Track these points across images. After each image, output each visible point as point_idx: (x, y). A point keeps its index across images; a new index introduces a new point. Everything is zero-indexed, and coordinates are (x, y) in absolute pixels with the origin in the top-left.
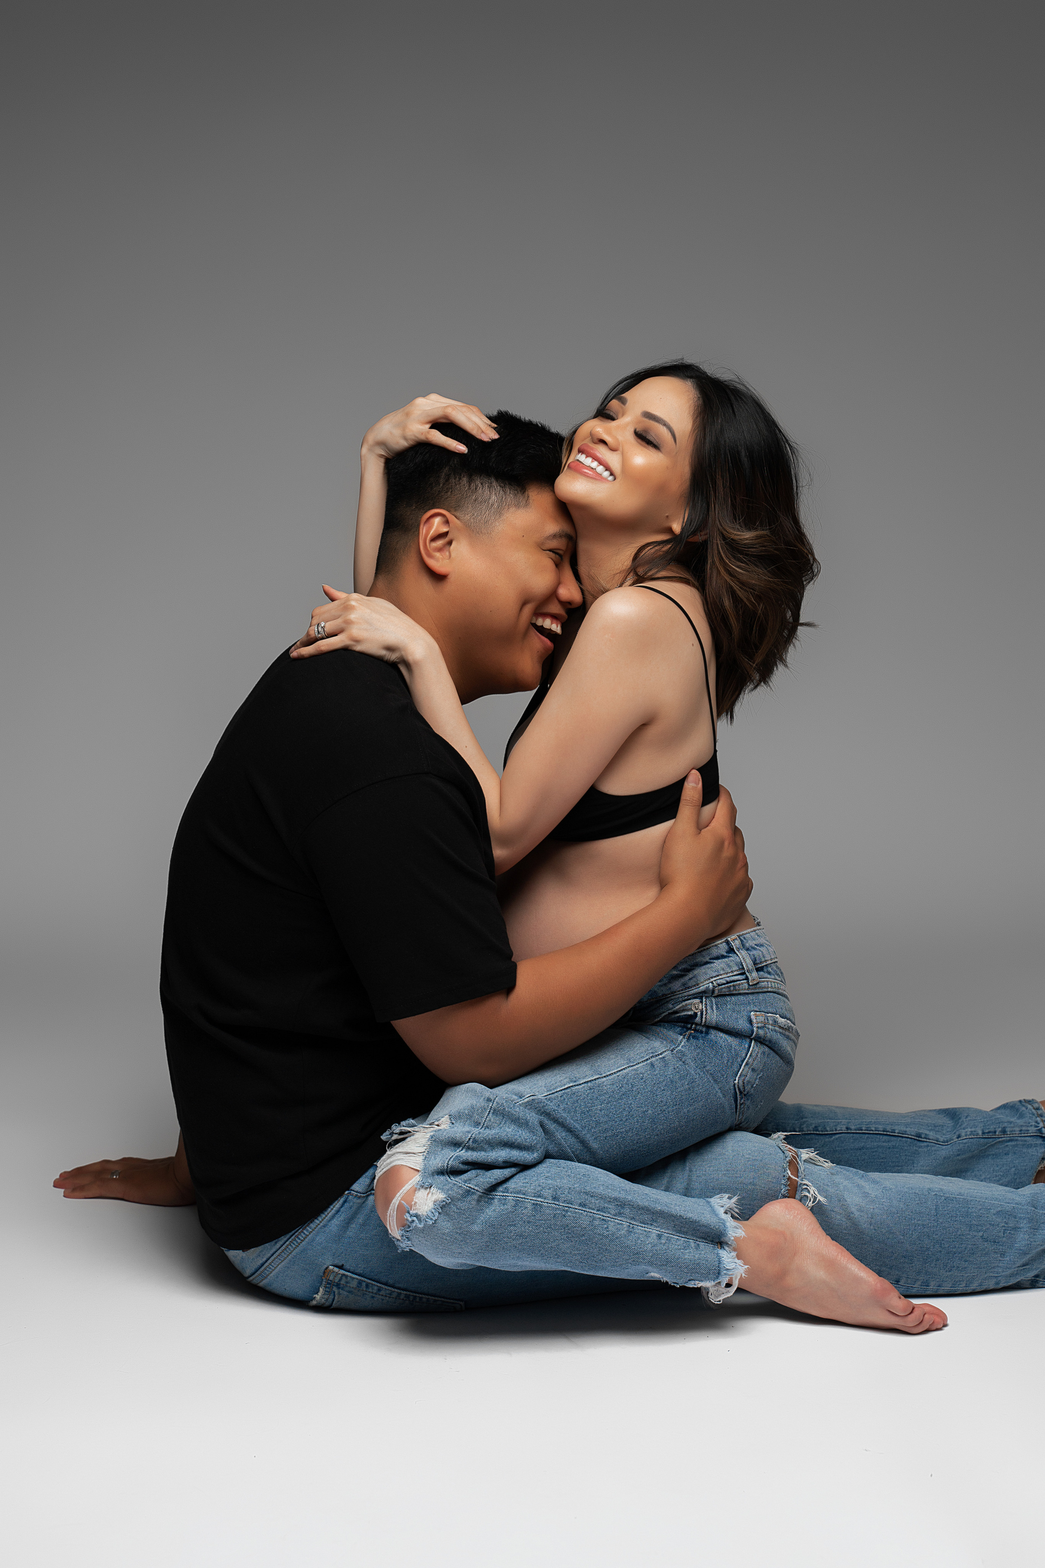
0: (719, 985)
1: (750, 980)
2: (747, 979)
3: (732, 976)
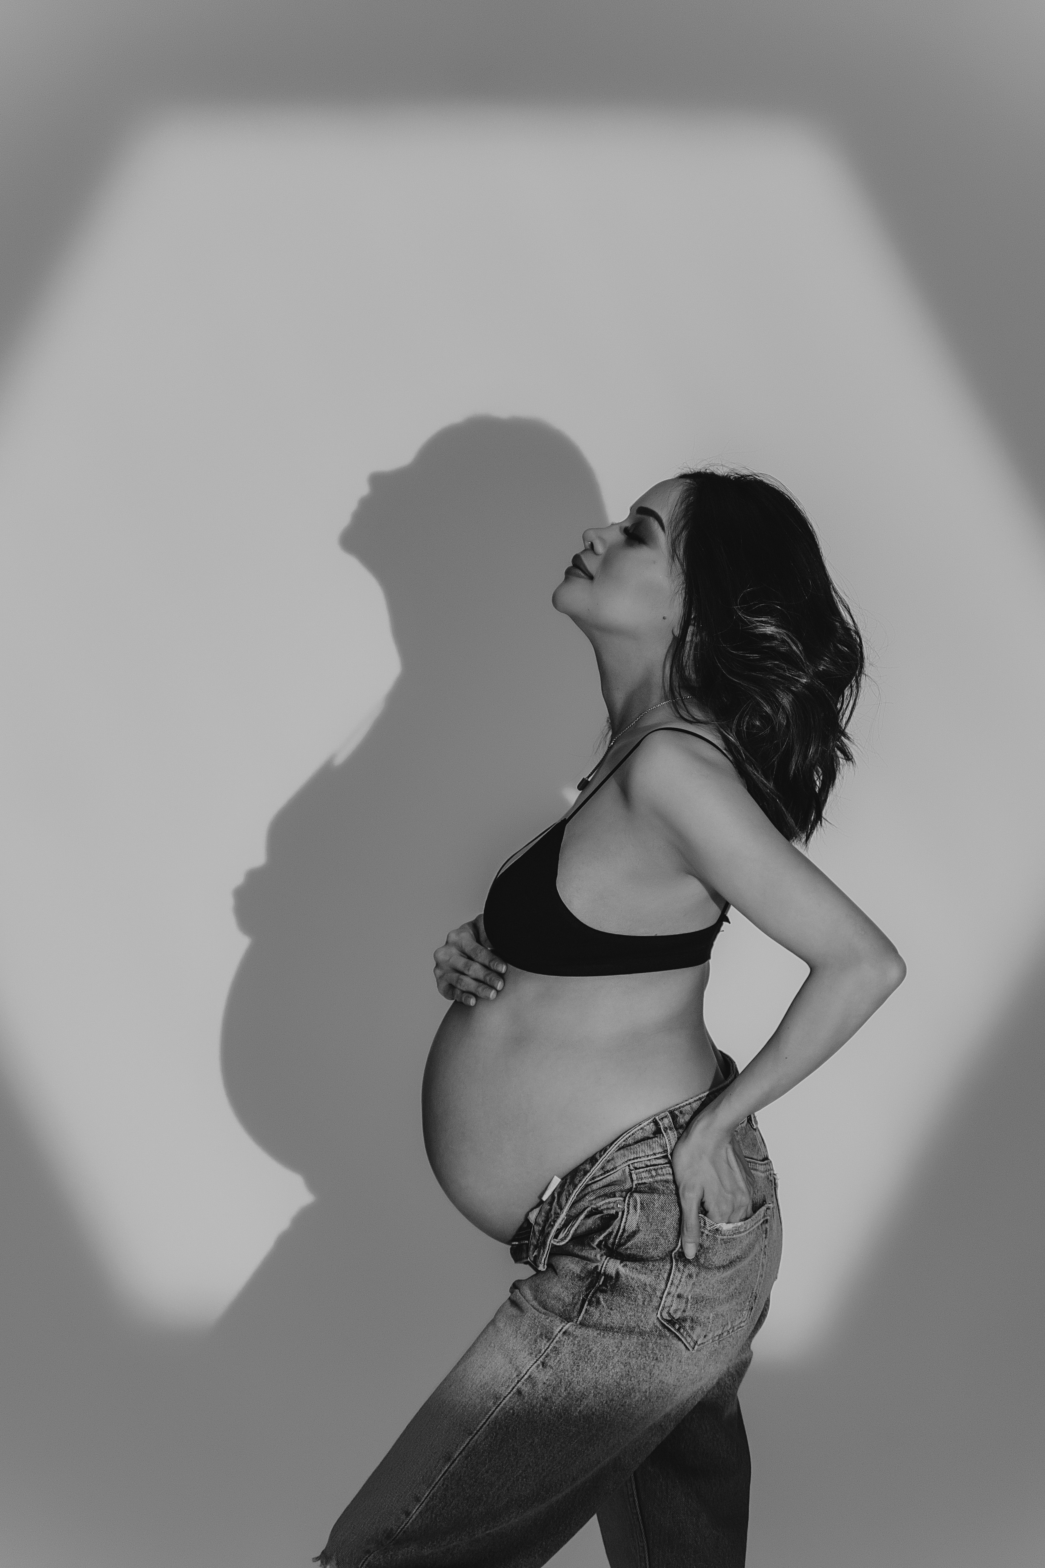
0: (636, 1168)
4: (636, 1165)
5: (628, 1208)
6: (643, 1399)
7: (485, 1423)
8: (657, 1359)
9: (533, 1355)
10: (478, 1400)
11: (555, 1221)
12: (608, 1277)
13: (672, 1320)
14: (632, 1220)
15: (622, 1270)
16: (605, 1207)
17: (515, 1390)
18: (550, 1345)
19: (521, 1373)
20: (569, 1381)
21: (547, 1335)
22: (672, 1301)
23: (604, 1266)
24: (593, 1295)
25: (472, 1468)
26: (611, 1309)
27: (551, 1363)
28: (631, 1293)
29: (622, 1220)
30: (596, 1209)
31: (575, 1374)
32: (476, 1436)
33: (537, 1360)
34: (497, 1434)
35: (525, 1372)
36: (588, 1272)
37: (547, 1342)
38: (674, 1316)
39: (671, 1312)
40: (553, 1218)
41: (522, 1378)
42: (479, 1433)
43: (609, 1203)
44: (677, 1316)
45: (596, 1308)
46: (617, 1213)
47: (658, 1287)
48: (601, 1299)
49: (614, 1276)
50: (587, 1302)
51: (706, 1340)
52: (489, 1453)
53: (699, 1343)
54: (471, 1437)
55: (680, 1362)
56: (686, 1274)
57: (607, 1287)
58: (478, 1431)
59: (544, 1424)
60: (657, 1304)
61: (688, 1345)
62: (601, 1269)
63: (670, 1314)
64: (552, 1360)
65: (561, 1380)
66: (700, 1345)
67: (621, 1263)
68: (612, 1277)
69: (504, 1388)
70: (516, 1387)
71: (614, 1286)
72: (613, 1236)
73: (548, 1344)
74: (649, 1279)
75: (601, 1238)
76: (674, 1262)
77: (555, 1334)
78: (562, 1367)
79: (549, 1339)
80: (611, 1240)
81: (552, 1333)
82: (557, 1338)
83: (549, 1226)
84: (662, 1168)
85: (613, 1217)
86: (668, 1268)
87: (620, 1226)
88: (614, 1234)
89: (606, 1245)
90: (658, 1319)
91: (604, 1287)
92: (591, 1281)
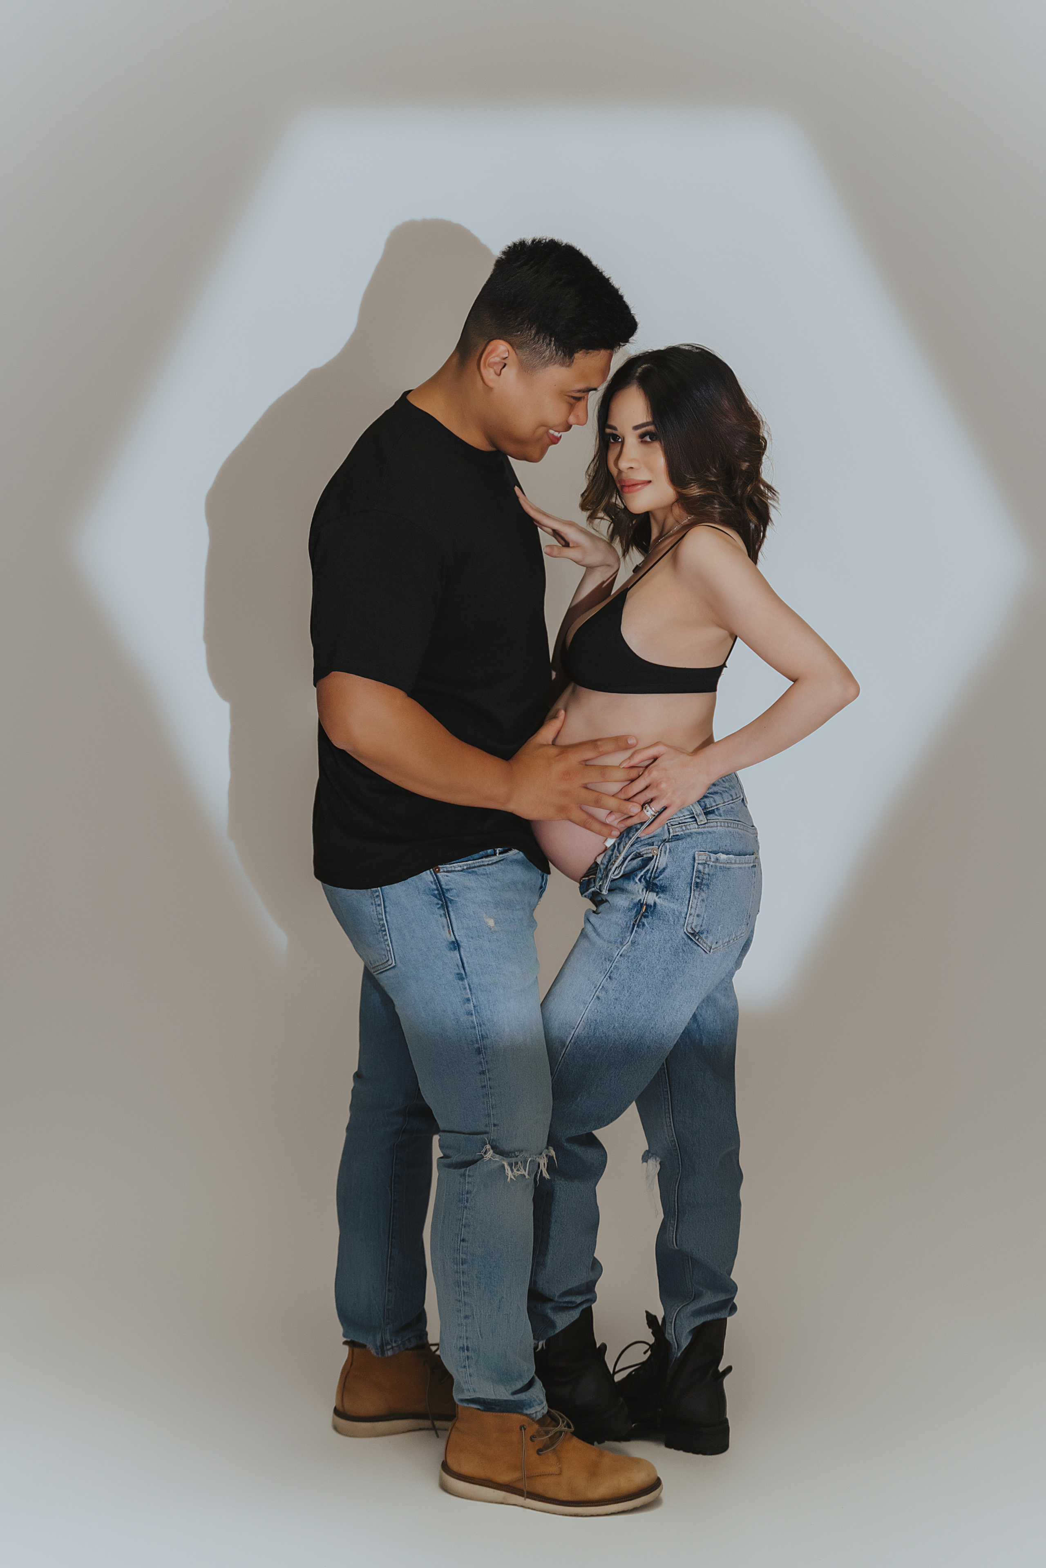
0: (672, 825)
1: (698, 821)
2: (696, 820)
3: (685, 819)
4: (672, 823)
5: (661, 853)
6: (681, 987)
7: (581, 1021)
8: (686, 962)
9: (602, 973)
11: (615, 862)
12: (648, 906)
13: (694, 933)
14: (662, 861)
15: (658, 901)
16: (645, 852)
17: (595, 997)
19: (597, 986)
20: (629, 986)
21: (610, 959)
22: (693, 919)
24: (640, 920)
25: (580, 1049)
26: (653, 929)
27: (614, 976)
28: (665, 917)
29: (656, 861)
30: (639, 854)
33: (605, 976)
34: (590, 1026)
35: (599, 985)
36: (634, 904)
37: (610, 963)
38: (696, 930)
39: (693, 927)
40: (614, 860)
41: (598, 989)
42: (579, 1027)
43: (649, 849)
45: (642, 929)
46: (653, 856)
47: (682, 910)
48: (646, 923)
49: (652, 905)
50: (636, 926)
51: (717, 945)
53: (713, 947)
54: (574, 1030)
55: (702, 961)
56: (699, 900)
57: (648, 913)
58: (578, 1026)
59: (619, 1014)
60: (683, 923)
61: (705, 950)
64: (615, 974)
65: (624, 986)
66: (713, 949)
67: (657, 895)
68: (651, 906)
69: (588, 997)
70: (595, 995)
71: (652, 912)
72: (650, 872)
73: (611, 964)
74: (676, 906)
75: (642, 873)
76: (692, 891)
77: (615, 957)
78: (622, 977)
79: (611, 961)
80: (649, 875)
81: (613, 957)
82: (616, 959)
83: (611, 865)
84: (689, 825)
85: (651, 859)
86: (688, 897)
87: (655, 865)
88: (651, 870)
89: (645, 879)
90: (685, 933)
91: (646, 914)
92: (637, 910)
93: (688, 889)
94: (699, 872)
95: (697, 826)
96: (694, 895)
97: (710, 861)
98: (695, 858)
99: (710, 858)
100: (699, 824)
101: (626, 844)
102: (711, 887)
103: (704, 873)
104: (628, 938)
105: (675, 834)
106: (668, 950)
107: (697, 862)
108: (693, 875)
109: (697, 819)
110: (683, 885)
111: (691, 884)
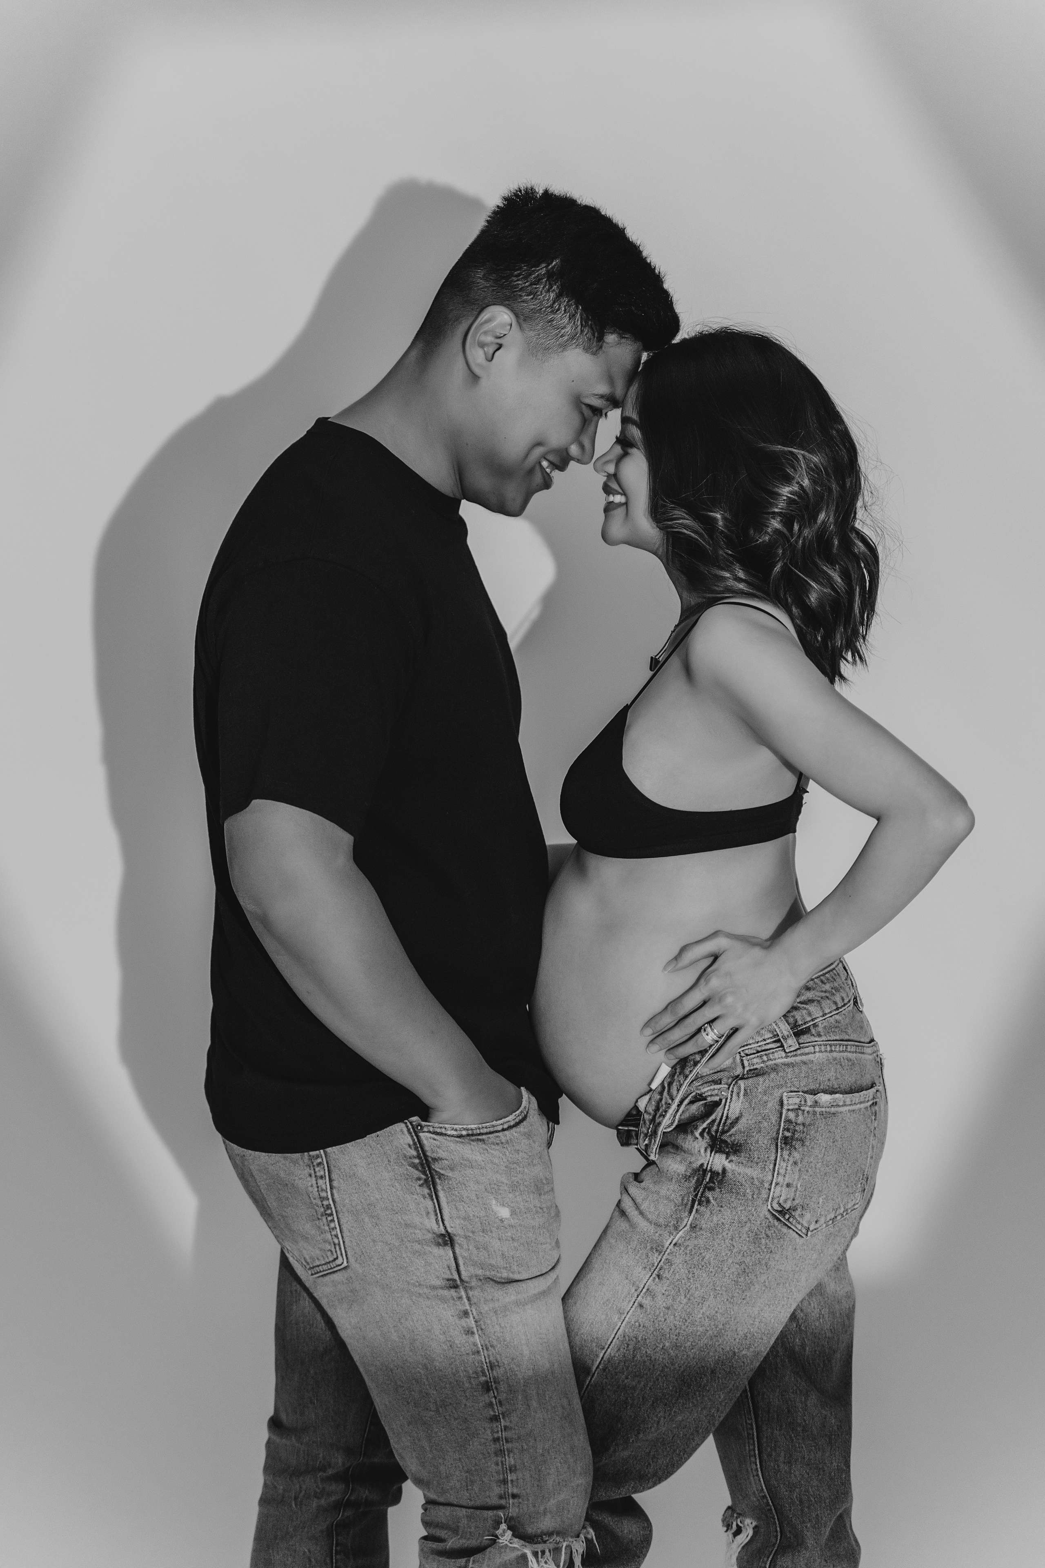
3: (766, 1044)
4: (747, 1052)
5: (732, 1095)
6: (764, 1288)
7: (614, 1338)
8: (771, 1252)
9: (647, 1269)
10: (603, 1317)
11: (666, 1112)
12: (714, 1174)
13: (782, 1211)
14: (734, 1107)
15: (728, 1166)
16: (709, 1093)
17: (635, 1304)
18: (662, 1257)
19: (639, 1288)
20: (687, 1289)
21: (658, 1248)
22: (781, 1191)
23: (710, 1163)
24: (702, 1194)
26: (722, 1207)
27: (666, 1274)
28: (739, 1189)
29: (725, 1108)
30: (701, 1096)
31: (691, 1281)
32: (609, 1350)
33: (652, 1274)
34: (628, 1345)
35: (642, 1287)
36: (694, 1170)
37: (659, 1255)
38: (785, 1206)
39: (781, 1202)
40: (664, 1108)
41: (641, 1292)
42: (611, 1347)
43: (714, 1090)
44: (787, 1206)
45: (706, 1207)
46: (721, 1100)
47: (765, 1178)
48: (711, 1198)
49: (720, 1171)
50: (697, 1203)
51: (818, 1225)
52: (625, 1362)
53: (811, 1229)
54: (603, 1351)
55: (795, 1249)
56: (791, 1162)
57: (714, 1183)
58: (610, 1345)
59: (671, 1329)
60: (766, 1196)
61: (800, 1233)
62: (707, 1166)
63: (780, 1204)
64: (667, 1272)
65: (679, 1289)
66: (812, 1231)
67: (727, 1158)
68: (718, 1174)
70: (637, 1302)
71: (721, 1182)
72: (716, 1124)
73: (660, 1257)
74: (756, 1172)
75: (705, 1125)
76: (779, 1150)
77: (666, 1247)
78: (677, 1277)
79: (660, 1252)
80: (715, 1128)
81: (663, 1246)
82: (668, 1250)
83: (660, 1116)
84: (773, 1053)
85: (717, 1104)
86: (773, 1158)
87: (723, 1113)
88: (717, 1121)
89: (709, 1133)
90: (769, 1210)
91: (711, 1185)
92: (698, 1179)
93: (773, 1147)
94: (789, 1121)
95: (784, 1054)
96: (781, 1156)
97: (805, 1105)
98: (782, 1101)
99: (805, 1101)
100: (787, 1051)
101: (681, 1085)
102: (807, 1143)
103: (796, 1124)
104: (686, 1220)
105: (752, 1068)
106: (745, 1235)
107: (785, 1107)
108: (780, 1126)
109: (785, 1044)
110: (765, 1142)
111: (778, 1139)
